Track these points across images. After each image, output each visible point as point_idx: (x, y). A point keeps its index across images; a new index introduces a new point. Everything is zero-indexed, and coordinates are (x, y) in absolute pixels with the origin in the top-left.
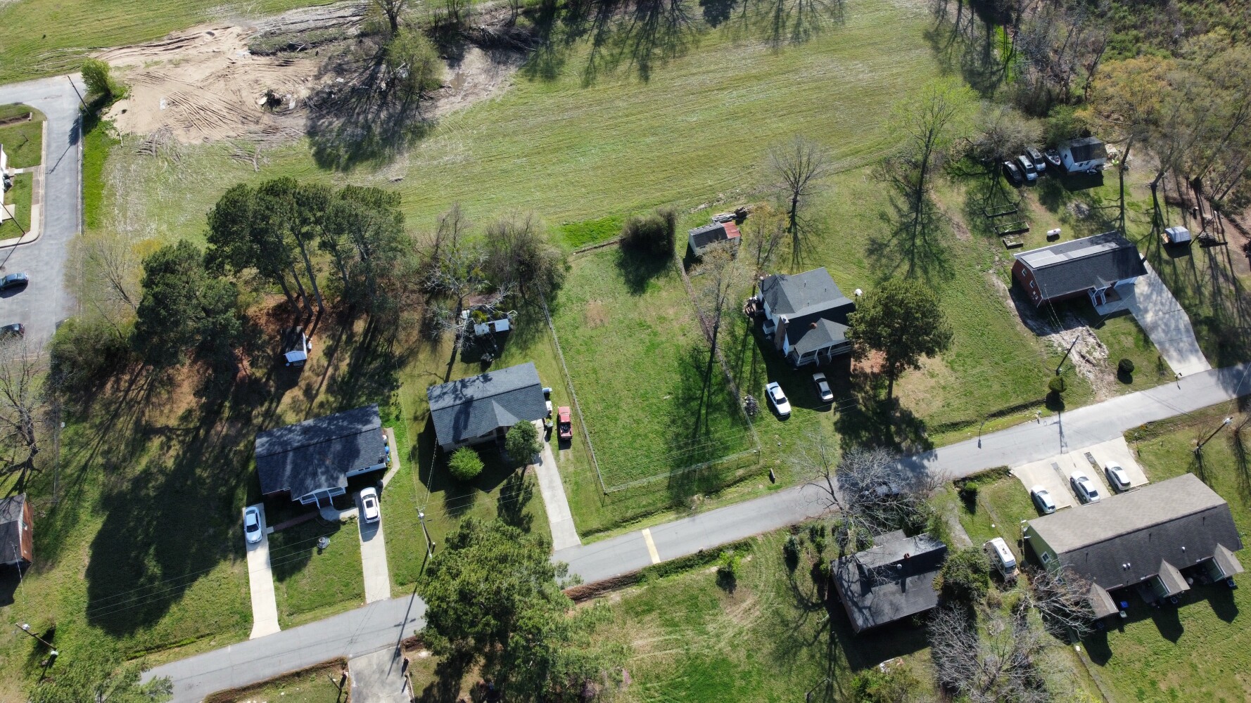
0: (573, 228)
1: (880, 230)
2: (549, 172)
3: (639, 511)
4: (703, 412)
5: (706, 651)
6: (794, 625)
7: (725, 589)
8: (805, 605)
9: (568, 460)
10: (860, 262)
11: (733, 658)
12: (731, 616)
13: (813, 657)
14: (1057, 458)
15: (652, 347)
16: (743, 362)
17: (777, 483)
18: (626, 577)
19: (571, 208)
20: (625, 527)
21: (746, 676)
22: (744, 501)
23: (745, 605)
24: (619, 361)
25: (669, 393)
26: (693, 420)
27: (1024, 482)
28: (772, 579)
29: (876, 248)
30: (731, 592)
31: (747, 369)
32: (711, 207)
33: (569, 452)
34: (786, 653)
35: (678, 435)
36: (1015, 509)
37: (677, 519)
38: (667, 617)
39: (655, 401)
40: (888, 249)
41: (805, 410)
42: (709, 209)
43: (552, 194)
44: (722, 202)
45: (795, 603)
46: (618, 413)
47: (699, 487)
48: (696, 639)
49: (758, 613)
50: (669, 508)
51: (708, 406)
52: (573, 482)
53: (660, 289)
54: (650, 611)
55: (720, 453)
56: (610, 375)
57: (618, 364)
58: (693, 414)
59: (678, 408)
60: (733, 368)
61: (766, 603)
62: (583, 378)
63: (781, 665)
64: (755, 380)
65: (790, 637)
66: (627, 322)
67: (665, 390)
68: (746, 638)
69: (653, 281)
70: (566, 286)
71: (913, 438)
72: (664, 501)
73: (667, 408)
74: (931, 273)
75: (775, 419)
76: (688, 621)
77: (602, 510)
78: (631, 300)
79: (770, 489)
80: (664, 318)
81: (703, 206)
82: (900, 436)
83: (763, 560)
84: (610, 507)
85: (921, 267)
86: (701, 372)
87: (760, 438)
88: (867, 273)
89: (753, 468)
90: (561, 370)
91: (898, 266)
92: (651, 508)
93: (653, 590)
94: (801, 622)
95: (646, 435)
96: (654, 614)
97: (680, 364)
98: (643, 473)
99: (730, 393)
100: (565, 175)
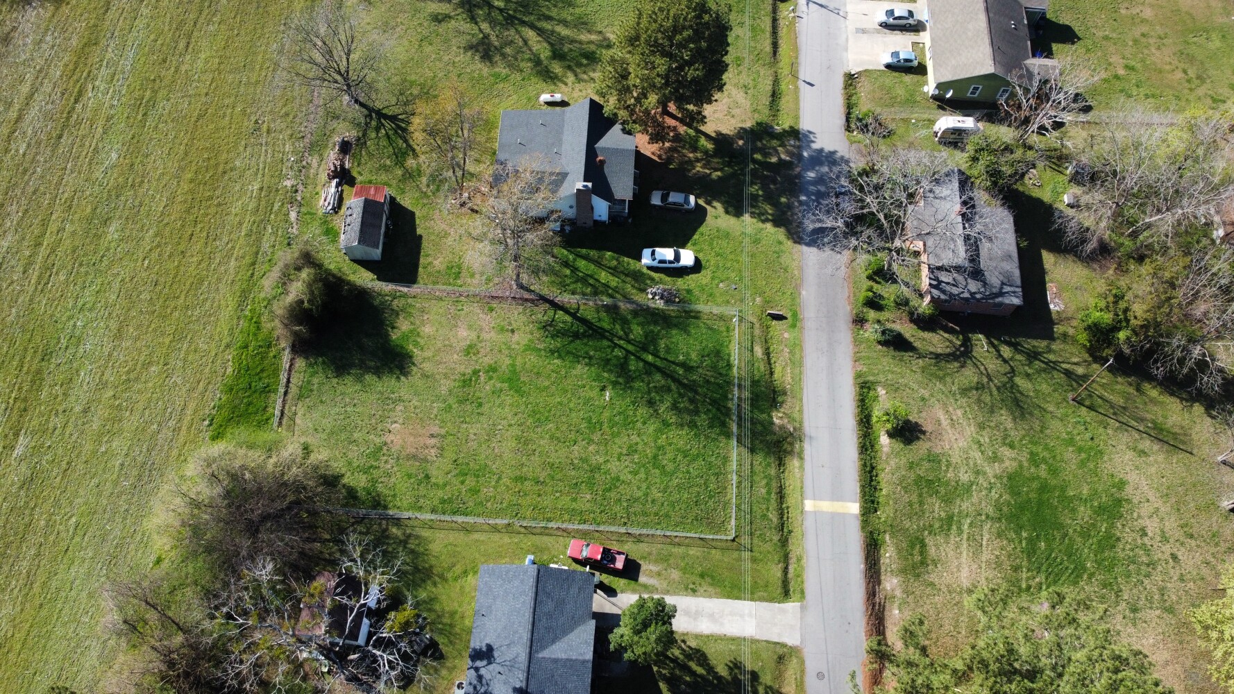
0: (225, 413)
1: (459, 32)
2: (78, 409)
3: (773, 504)
4: (650, 358)
5: (994, 495)
6: (985, 380)
7: (918, 438)
8: (963, 354)
9: (659, 574)
10: (497, 76)
11: (1010, 465)
12: (955, 446)
13: (1028, 375)
14: (851, 24)
15: (513, 381)
16: (591, 276)
17: (789, 315)
18: (867, 559)
19: (179, 403)
20: (790, 532)
21: (1034, 460)
22: (801, 364)
23: (945, 422)
24: (518, 439)
25: (603, 389)
26: (658, 377)
27: (870, 68)
28: (919, 376)
29: (484, 50)
30: (924, 433)
31: (604, 276)
32: (301, 205)
33: (645, 566)
34: (1017, 402)
35: (674, 407)
36: (900, 92)
37: (802, 459)
38: (937, 525)
39: (607, 414)
40: (493, 38)
41: (695, 237)
42: (303, 210)
43: (131, 422)
44: (300, 187)
45: (956, 364)
46: (607, 472)
47: (762, 412)
48: (975, 499)
49: (959, 412)
50: (781, 463)
51: (644, 349)
52: (698, 580)
53: (415, 332)
54: (923, 545)
55: (721, 364)
56: (536, 458)
57: (523, 441)
58: (648, 373)
59: (631, 388)
60: (596, 293)
61: (946, 396)
62: (524, 502)
63: (1031, 414)
64: (627, 275)
65: (998, 389)
66: (451, 401)
67: (594, 393)
68: (987, 440)
69: (395, 336)
70: (338, 466)
71: (778, 143)
72: (769, 465)
73: (623, 403)
74: (554, 13)
75: (694, 276)
76: (948, 500)
77: (756, 554)
78: (415, 378)
79: (794, 326)
80: (470, 346)
81: (293, 215)
82: (770, 154)
83: (890, 377)
84: (756, 541)
85: (539, 19)
86: (584, 335)
87: (718, 305)
88: (518, 77)
89: (757, 332)
90: (495, 529)
91: (525, 42)
92: (774, 484)
93: (894, 529)
94: (982, 368)
95: (659, 448)
96: (929, 541)
97: (560, 357)
98: (717, 475)
99: (635, 313)
100: (103, 385)
